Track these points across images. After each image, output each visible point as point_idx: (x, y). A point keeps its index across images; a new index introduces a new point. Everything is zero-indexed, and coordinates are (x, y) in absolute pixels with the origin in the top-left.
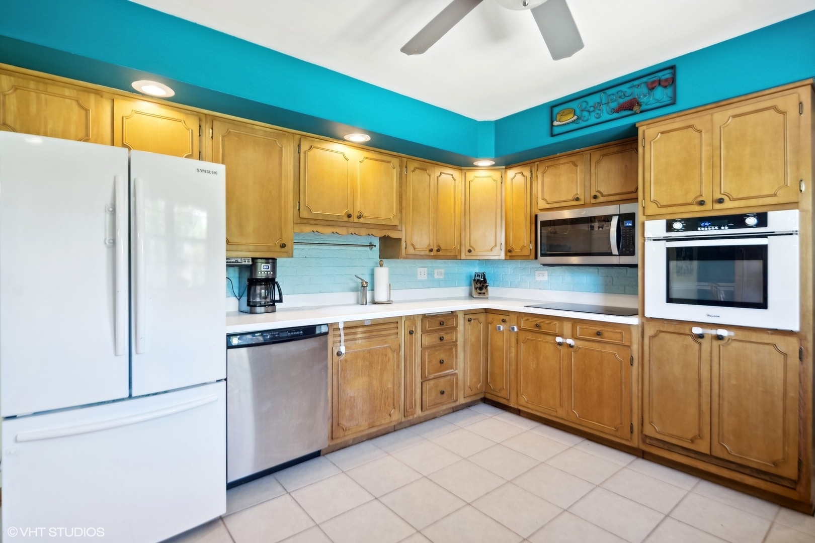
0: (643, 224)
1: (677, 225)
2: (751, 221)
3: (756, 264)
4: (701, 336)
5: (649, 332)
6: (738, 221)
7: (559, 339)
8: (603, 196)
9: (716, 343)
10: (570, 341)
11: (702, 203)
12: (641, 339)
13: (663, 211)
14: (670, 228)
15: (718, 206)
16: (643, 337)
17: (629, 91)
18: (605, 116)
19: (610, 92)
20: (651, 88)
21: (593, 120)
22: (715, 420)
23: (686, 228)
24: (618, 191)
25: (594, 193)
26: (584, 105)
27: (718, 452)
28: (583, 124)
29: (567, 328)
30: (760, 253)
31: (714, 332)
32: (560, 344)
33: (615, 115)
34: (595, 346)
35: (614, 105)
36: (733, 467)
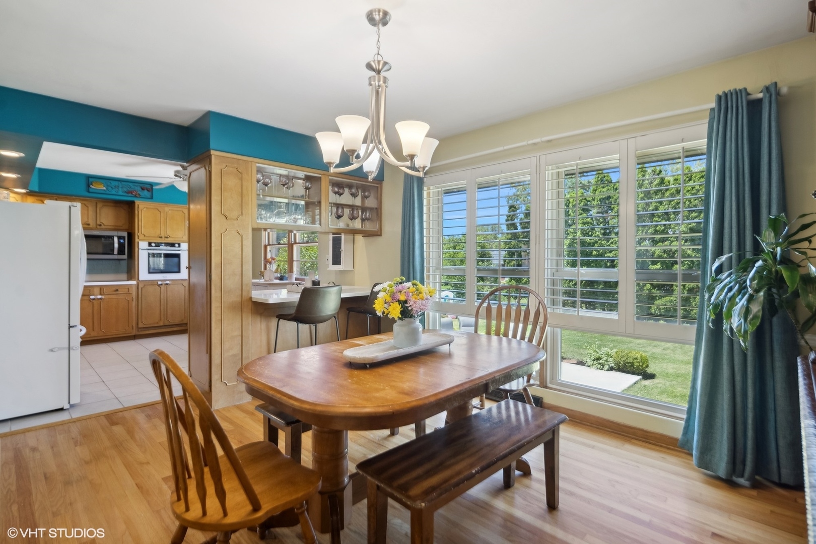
0: (138, 243)
1: (153, 245)
2: (177, 245)
3: (176, 259)
4: (162, 284)
5: (141, 286)
6: (172, 245)
7: (92, 297)
8: (104, 225)
9: (166, 286)
10: (99, 297)
11: (161, 237)
12: (137, 289)
13: (146, 238)
14: (150, 244)
15: (166, 239)
16: (138, 289)
17: (133, 187)
18: (120, 193)
19: (123, 183)
20: (143, 189)
21: (114, 192)
22: (165, 313)
23: (156, 246)
24: (113, 224)
25: (98, 223)
26: (109, 183)
27: (167, 323)
28: (108, 192)
29: (97, 291)
30: (178, 256)
31: (165, 282)
32: (94, 299)
33: (126, 194)
34: (114, 297)
35: (125, 190)
36: (170, 326)
